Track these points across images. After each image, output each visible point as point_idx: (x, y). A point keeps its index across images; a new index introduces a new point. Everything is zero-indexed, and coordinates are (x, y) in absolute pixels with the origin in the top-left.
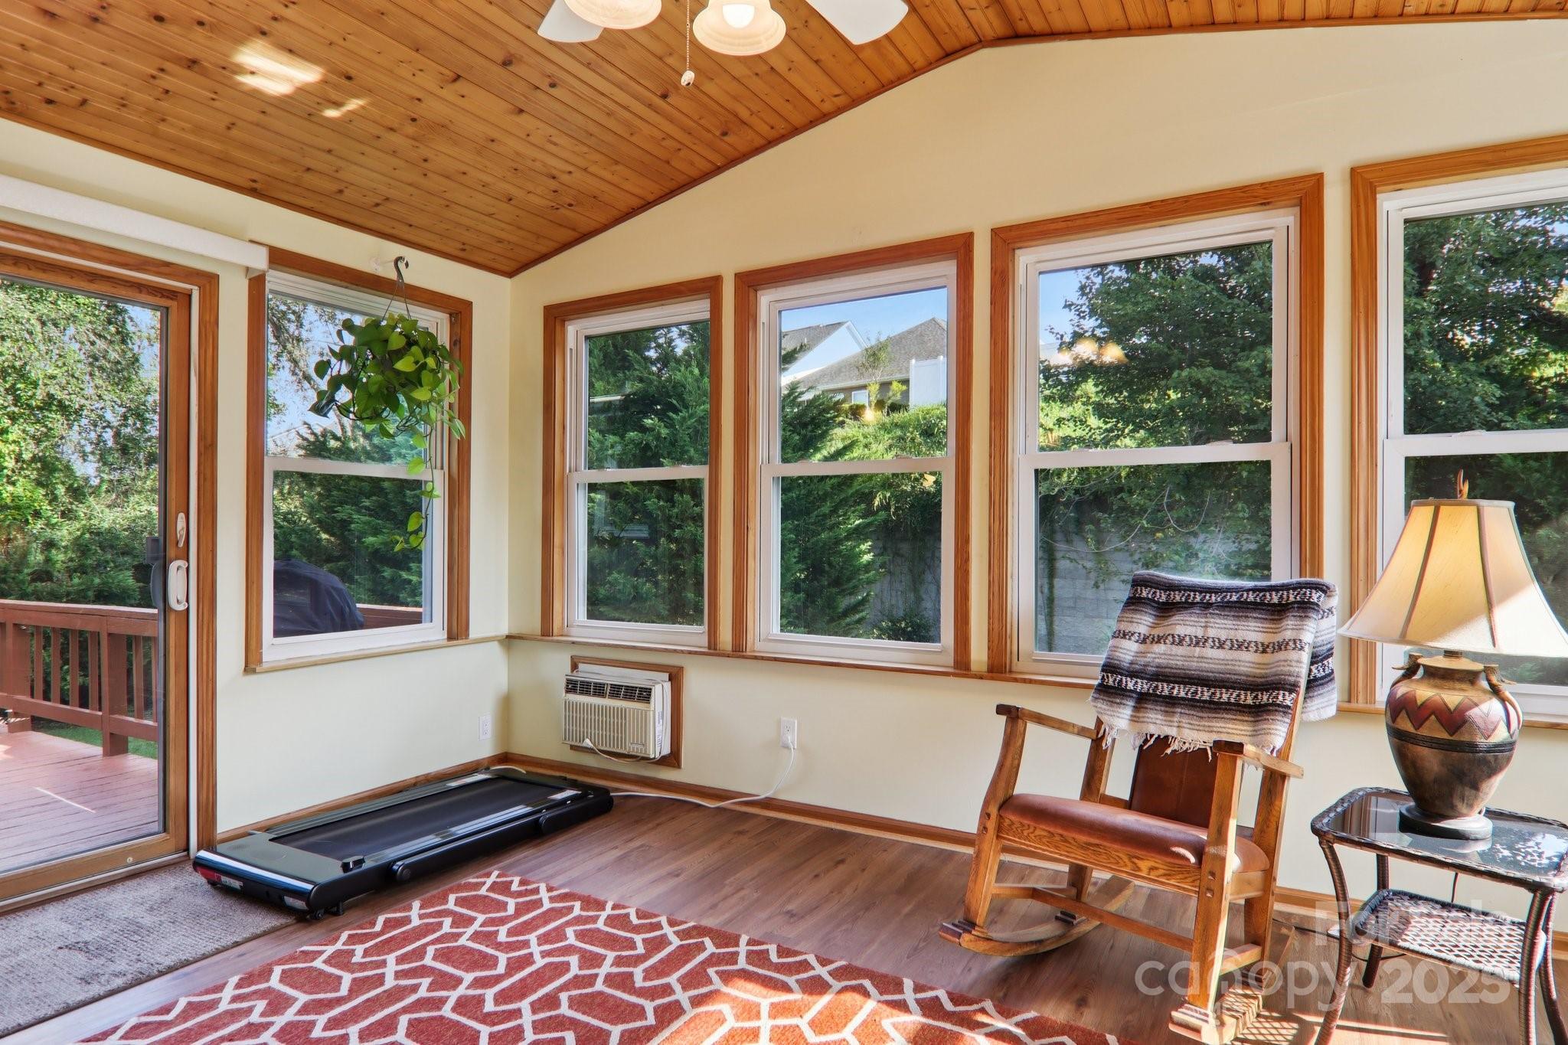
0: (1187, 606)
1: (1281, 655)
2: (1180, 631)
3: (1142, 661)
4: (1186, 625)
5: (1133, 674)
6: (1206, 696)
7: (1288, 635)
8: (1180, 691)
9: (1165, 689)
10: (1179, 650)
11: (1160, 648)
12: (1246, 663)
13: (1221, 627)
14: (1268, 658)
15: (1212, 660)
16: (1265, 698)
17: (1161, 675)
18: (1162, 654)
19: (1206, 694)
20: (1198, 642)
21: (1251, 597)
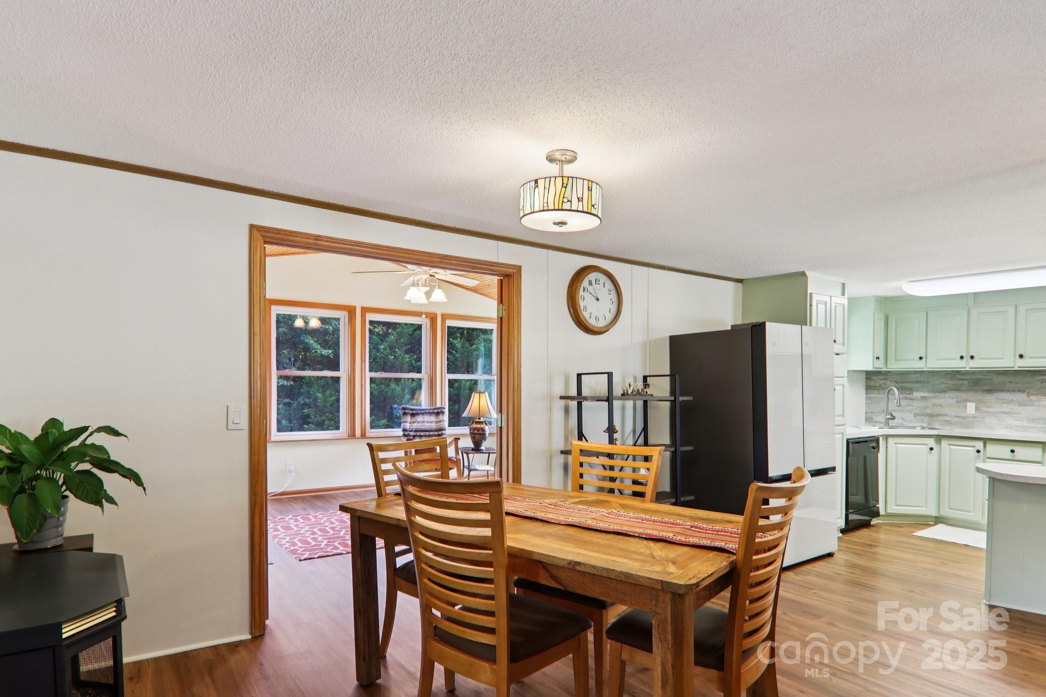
0: (419, 414)
1: (441, 423)
2: (419, 420)
3: (412, 428)
4: (420, 418)
5: (411, 431)
6: (428, 434)
7: (441, 419)
8: (422, 434)
9: (418, 434)
10: (419, 424)
11: (415, 424)
12: (434, 426)
13: (427, 418)
14: (438, 424)
15: (427, 426)
16: (440, 433)
17: (416, 431)
18: (416, 426)
19: (427, 433)
20: (423, 422)
21: (431, 411)
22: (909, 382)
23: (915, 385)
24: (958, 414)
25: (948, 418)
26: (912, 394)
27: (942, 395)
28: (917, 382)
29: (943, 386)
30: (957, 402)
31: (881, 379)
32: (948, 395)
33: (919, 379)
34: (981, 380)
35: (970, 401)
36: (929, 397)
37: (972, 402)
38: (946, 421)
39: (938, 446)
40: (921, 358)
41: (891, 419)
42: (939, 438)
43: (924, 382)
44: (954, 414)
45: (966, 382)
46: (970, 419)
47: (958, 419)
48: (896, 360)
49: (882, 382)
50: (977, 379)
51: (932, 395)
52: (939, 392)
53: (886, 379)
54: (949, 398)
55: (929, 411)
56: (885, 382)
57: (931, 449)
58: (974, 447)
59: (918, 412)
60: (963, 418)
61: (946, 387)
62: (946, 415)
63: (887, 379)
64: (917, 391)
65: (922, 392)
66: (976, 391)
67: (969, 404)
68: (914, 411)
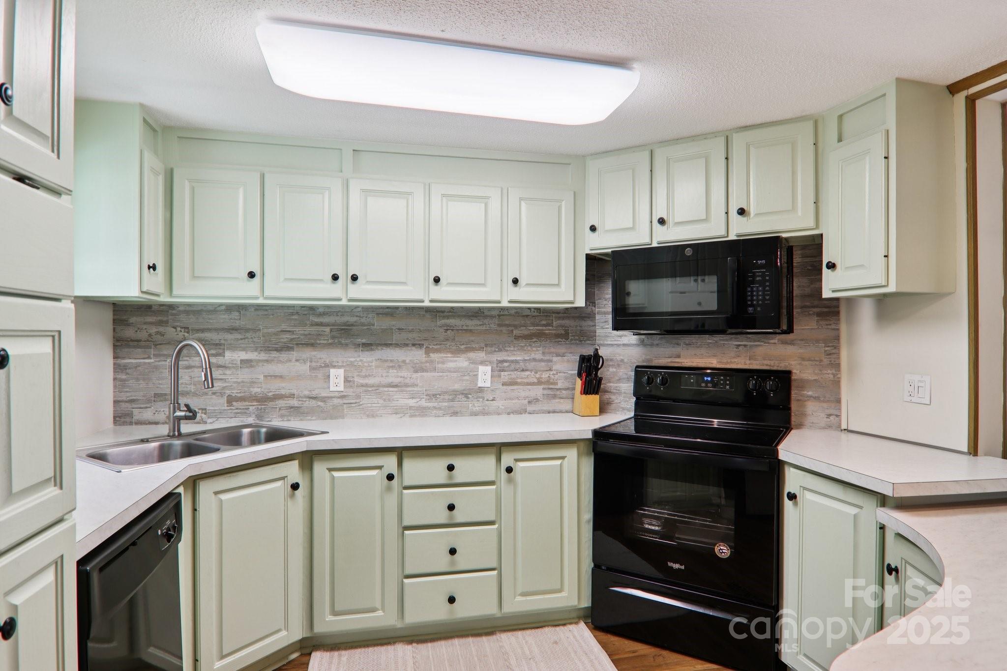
22: (217, 330)
23: (229, 336)
24: (314, 393)
25: (294, 402)
26: (222, 355)
27: (284, 356)
28: (232, 330)
29: (286, 337)
30: (312, 369)
31: (151, 323)
32: (294, 354)
33: (237, 324)
34: (352, 325)
35: (334, 367)
36: (259, 361)
37: (339, 367)
38: (292, 407)
39: (307, 475)
40: (252, 275)
41: (186, 418)
42: (308, 459)
43: (247, 330)
44: (307, 393)
45: (327, 329)
46: (336, 401)
47: (313, 403)
48: (194, 277)
49: (153, 330)
50: (345, 324)
51: (263, 356)
52: (277, 350)
53: (161, 323)
54: (297, 360)
55: (259, 390)
56: (161, 329)
57: (295, 487)
58: (380, 468)
59: (235, 393)
60: (324, 399)
61: (292, 339)
62: (292, 396)
63: (167, 322)
64: (233, 348)
65: (244, 349)
66: (345, 346)
67: (333, 372)
68: (228, 392)
